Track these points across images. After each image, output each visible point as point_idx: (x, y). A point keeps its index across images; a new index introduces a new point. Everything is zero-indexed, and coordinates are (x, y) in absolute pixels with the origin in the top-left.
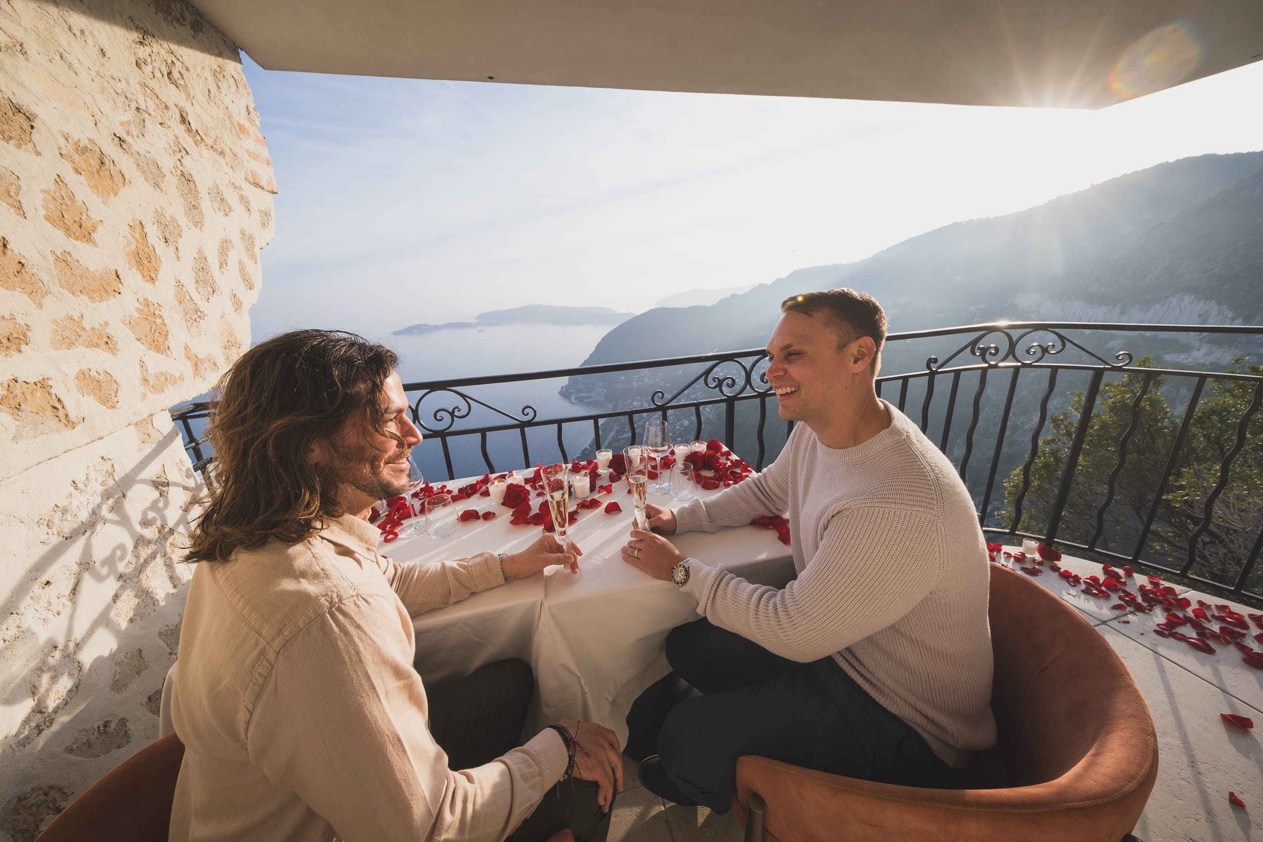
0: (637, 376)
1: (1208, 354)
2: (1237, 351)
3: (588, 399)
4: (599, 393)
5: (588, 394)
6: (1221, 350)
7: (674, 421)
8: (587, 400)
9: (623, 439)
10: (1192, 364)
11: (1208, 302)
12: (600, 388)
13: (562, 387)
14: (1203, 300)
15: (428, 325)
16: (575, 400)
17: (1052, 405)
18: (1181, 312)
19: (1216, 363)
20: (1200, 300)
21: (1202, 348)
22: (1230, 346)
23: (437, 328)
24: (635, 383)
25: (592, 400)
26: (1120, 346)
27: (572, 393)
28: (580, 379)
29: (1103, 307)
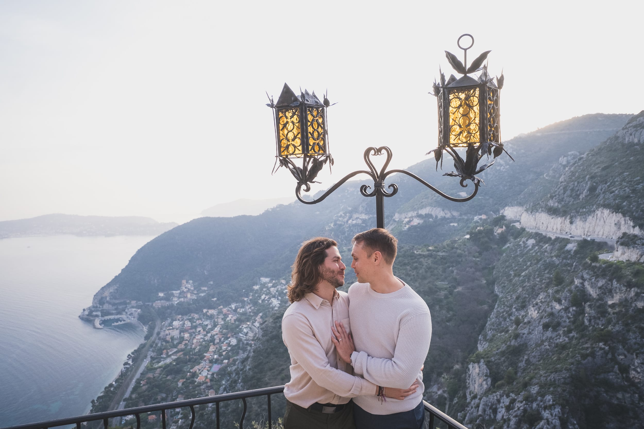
0: (179, 292)
1: (623, 253)
2: (638, 251)
3: (117, 322)
4: (131, 314)
5: (119, 316)
6: (629, 251)
7: (220, 340)
8: (115, 324)
9: (160, 367)
10: (615, 262)
11: (618, 214)
12: (133, 307)
13: (84, 310)
14: (614, 213)
16: (100, 324)
17: (539, 300)
18: (605, 222)
19: (628, 260)
20: (613, 213)
21: (619, 249)
22: (633, 247)
24: (176, 299)
25: (123, 322)
26: (575, 249)
27: (97, 316)
28: (108, 299)
29: (559, 218)
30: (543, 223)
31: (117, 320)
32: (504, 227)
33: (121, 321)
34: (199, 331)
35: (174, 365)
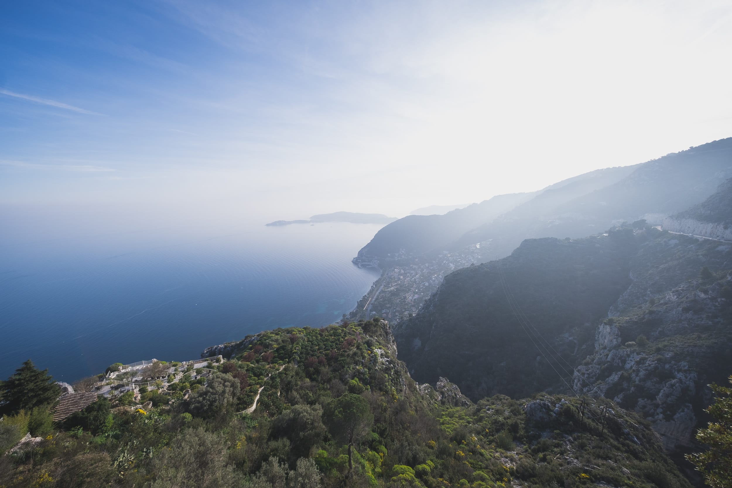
0: (398, 254)
4: (375, 263)
5: (368, 263)
7: (419, 282)
9: (388, 291)
13: (354, 258)
15: (284, 221)
23: (289, 223)
25: (371, 266)
26: (727, 250)
27: (360, 262)
28: (364, 254)
29: (711, 224)
30: (689, 227)
31: (369, 265)
33: (370, 266)
34: (408, 276)
35: (395, 291)
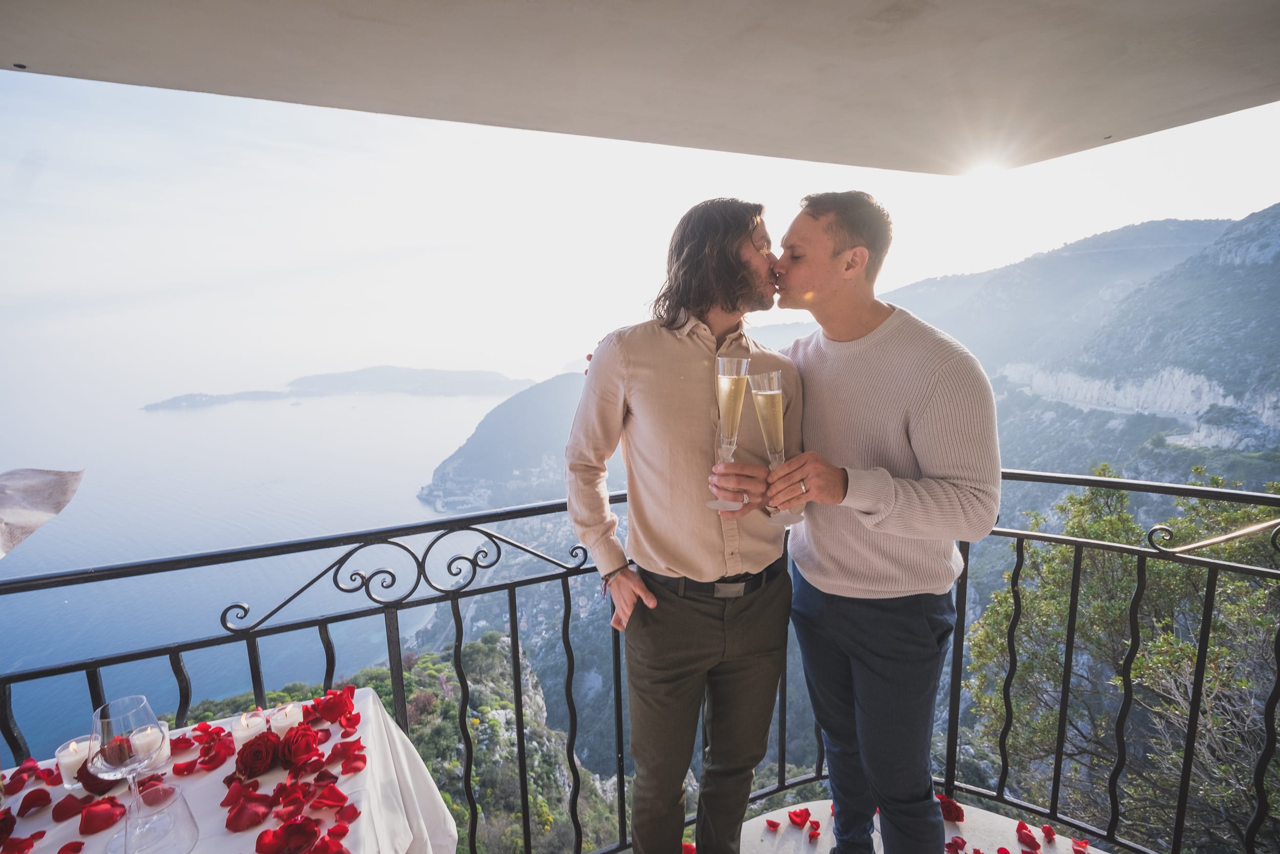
0: (538, 470)
1: (1209, 436)
2: (1234, 432)
3: (463, 505)
4: (480, 496)
5: (465, 498)
6: (1220, 432)
8: (461, 507)
9: (517, 564)
10: (1194, 448)
11: (1198, 376)
12: (482, 487)
13: (423, 488)
14: (1192, 375)
15: (206, 396)
16: (443, 507)
17: (1062, 500)
18: (1174, 388)
19: (1217, 446)
20: (1190, 374)
21: (1201, 429)
22: (1227, 427)
23: (222, 400)
24: (535, 479)
25: (469, 506)
26: (1121, 427)
27: (438, 496)
28: (451, 475)
29: (1097, 381)
30: (1069, 389)
31: (463, 503)
32: (1006, 393)
33: (467, 504)
35: (535, 563)
